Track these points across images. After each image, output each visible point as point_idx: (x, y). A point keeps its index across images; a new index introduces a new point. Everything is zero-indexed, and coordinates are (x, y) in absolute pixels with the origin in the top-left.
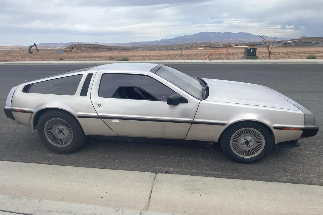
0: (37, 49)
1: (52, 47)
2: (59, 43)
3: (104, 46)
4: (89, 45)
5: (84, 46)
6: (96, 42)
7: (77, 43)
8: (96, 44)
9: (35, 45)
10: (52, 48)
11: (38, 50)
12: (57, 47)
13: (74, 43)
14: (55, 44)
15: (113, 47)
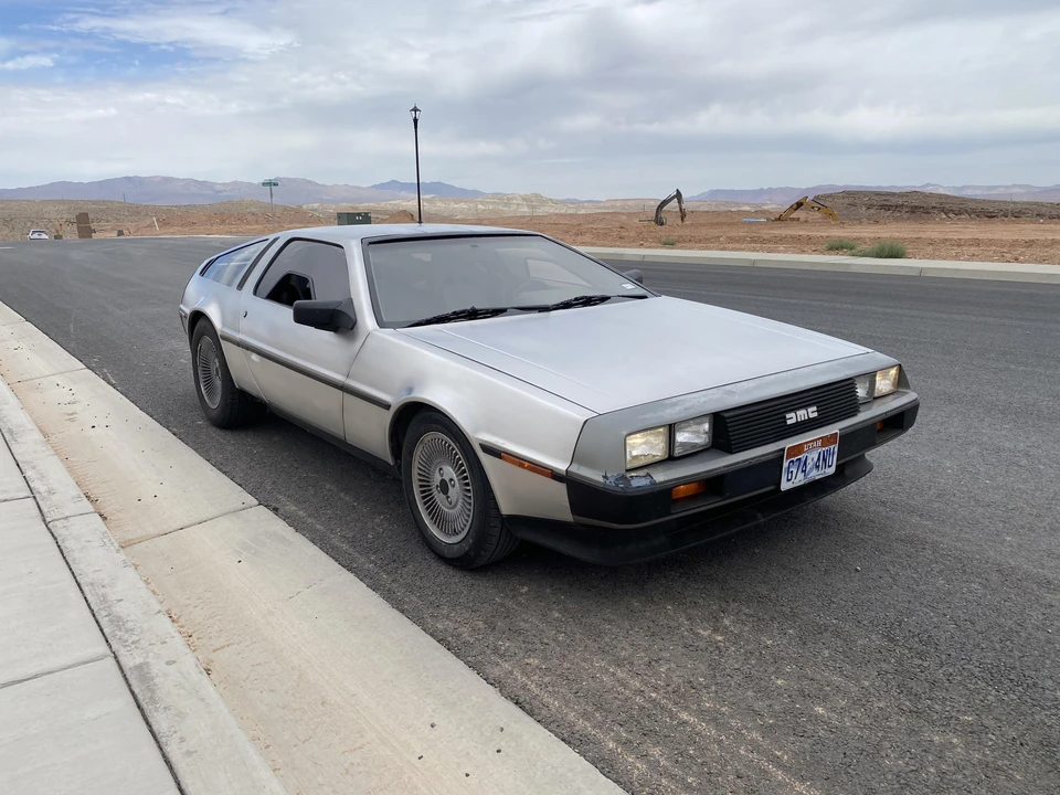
0: (681, 209)
1: (748, 204)
2: (776, 189)
3: (964, 200)
4: (894, 194)
5: (869, 203)
6: (928, 185)
7: (842, 187)
8: (929, 190)
9: (678, 195)
10: (746, 208)
11: (683, 215)
12: (767, 204)
13: (831, 186)
14: (761, 192)
15: (1003, 207)
